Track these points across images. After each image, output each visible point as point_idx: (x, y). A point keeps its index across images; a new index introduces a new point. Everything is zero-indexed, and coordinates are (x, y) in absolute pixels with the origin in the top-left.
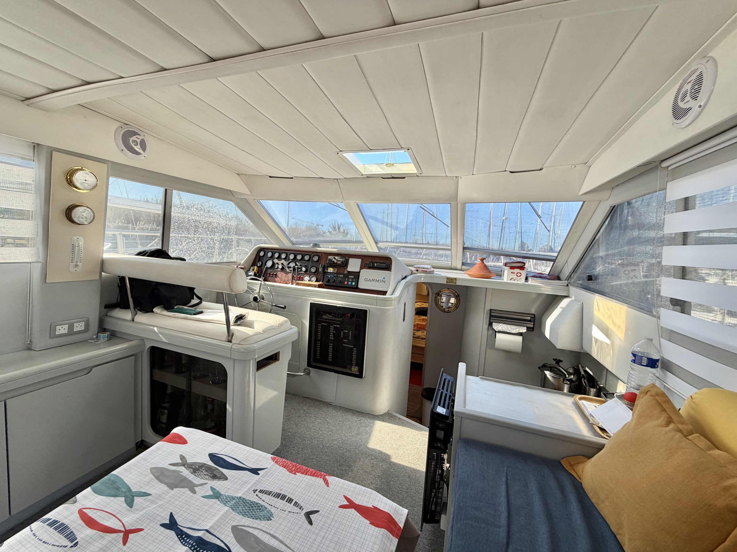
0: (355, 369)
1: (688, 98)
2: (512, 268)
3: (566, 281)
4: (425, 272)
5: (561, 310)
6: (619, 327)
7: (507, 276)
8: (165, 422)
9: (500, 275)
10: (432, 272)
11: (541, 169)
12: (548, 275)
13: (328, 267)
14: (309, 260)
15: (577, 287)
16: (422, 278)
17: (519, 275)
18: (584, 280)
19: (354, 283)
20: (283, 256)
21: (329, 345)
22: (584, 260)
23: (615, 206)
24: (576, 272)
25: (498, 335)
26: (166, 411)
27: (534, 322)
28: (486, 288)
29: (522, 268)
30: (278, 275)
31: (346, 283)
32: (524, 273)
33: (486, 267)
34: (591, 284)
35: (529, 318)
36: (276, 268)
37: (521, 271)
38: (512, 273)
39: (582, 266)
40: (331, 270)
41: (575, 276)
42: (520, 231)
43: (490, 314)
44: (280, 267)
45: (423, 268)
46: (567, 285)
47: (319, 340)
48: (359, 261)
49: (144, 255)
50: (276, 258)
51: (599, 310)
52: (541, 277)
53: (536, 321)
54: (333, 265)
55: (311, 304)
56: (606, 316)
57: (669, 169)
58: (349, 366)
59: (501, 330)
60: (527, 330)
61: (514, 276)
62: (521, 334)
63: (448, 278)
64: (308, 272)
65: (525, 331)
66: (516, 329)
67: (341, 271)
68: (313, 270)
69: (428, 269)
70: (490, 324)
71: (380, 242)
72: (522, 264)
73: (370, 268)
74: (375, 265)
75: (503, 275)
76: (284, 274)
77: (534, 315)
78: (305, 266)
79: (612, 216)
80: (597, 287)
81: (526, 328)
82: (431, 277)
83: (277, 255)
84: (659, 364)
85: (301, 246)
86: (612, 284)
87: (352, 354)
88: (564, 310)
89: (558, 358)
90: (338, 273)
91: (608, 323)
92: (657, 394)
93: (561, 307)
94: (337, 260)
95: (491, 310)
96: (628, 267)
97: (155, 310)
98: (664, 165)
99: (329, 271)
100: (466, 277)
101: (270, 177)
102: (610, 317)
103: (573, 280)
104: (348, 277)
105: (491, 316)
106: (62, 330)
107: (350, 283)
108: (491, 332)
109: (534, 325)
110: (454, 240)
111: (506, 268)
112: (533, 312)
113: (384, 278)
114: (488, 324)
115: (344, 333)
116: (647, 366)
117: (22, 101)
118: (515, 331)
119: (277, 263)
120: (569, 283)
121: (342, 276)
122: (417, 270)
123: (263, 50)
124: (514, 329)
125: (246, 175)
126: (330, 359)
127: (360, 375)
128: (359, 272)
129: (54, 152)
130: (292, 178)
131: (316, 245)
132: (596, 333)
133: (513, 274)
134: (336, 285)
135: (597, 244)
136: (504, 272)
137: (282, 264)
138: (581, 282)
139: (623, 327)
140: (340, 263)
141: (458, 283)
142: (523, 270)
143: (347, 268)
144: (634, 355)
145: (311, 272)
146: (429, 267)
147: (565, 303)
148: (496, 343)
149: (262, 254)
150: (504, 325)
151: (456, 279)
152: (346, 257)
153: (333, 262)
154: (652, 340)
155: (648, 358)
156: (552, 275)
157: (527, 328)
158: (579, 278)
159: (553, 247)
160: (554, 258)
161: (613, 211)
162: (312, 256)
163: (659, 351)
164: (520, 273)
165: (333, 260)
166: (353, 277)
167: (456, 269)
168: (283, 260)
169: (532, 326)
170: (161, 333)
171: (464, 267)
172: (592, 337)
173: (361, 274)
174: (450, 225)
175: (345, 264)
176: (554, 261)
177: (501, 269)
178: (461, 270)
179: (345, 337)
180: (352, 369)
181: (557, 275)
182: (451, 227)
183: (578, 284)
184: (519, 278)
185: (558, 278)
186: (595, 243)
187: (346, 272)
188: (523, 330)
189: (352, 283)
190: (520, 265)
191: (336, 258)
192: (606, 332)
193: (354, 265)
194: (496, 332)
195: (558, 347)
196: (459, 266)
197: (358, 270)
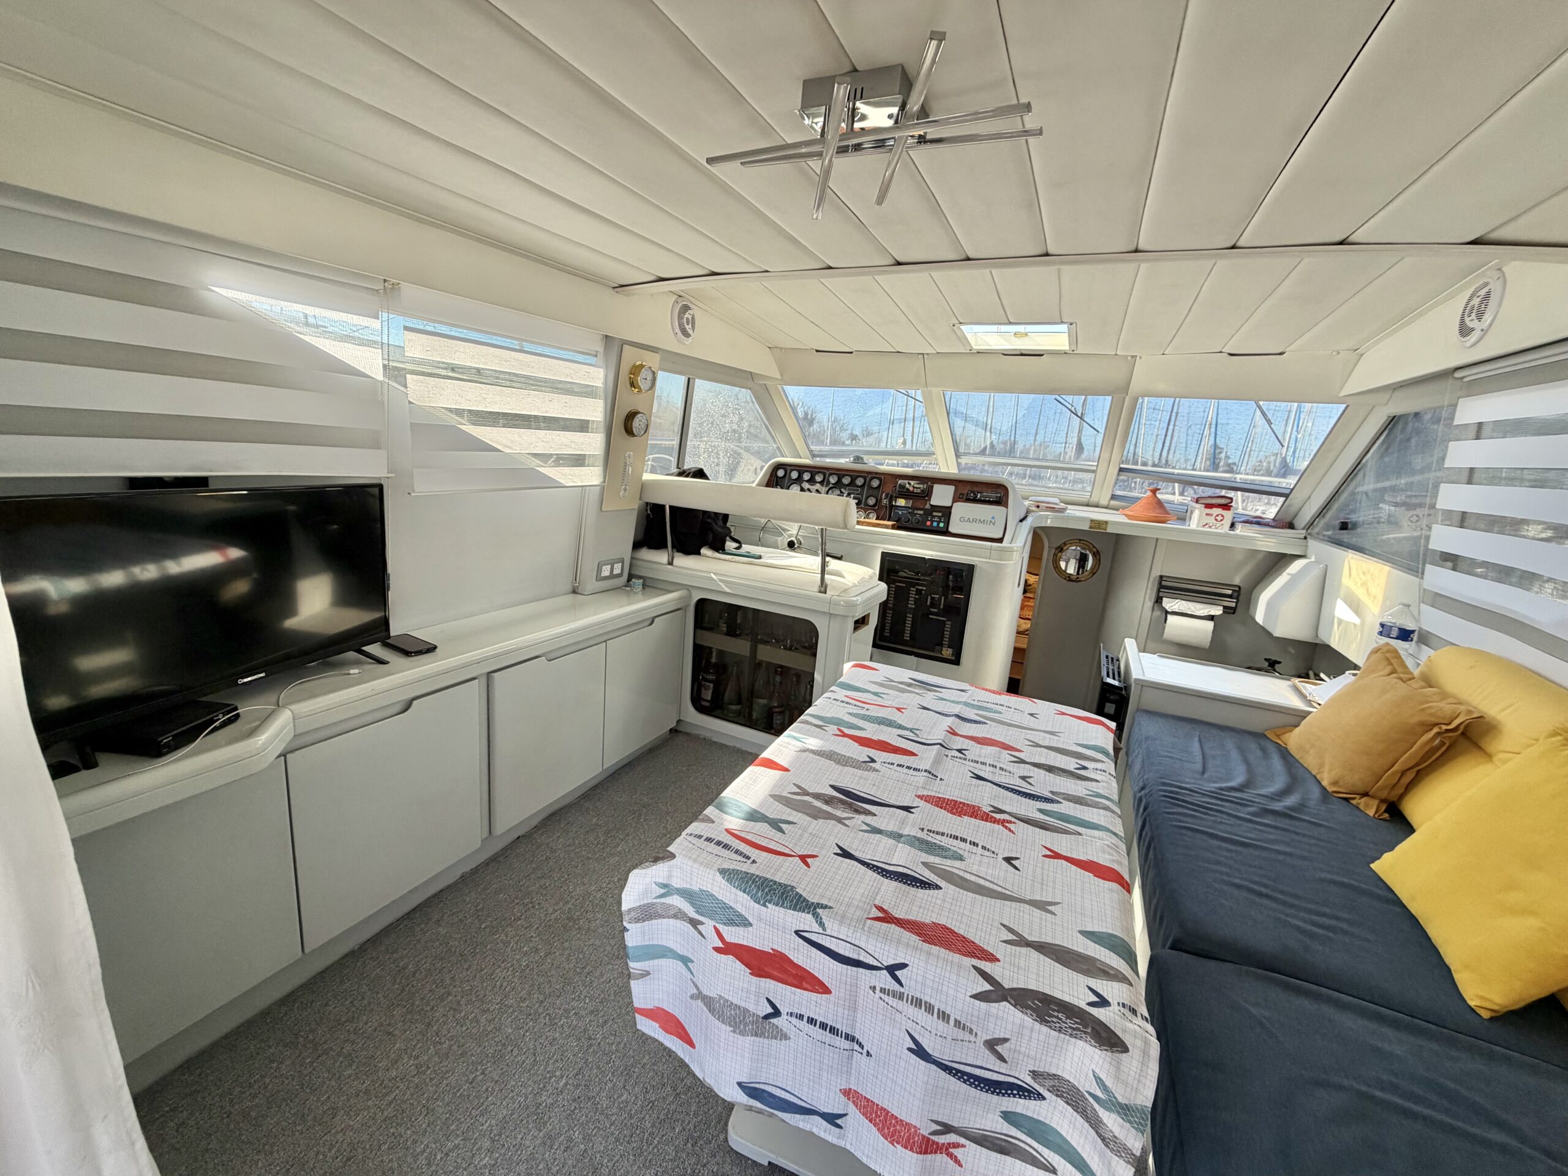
0: (947, 652)
1: (1473, 316)
2: (1209, 506)
3: (1304, 531)
4: (1052, 509)
5: (1289, 577)
6: (1375, 597)
7: (1198, 518)
8: (709, 699)
9: (1183, 519)
10: (1062, 510)
11: (1281, 354)
12: (1273, 520)
13: (896, 497)
14: (863, 486)
15: (1323, 540)
16: (1049, 520)
17: (1219, 518)
18: (1334, 529)
19: (942, 525)
20: (819, 478)
21: (906, 617)
22: (1339, 497)
23: (1394, 417)
24: (1324, 516)
25: (1169, 617)
26: (711, 685)
27: (1237, 599)
28: (1157, 539)
29: (1226, 507)
31: (928, 523)
32: (1228, 515)
33: (1160, 503)
34: (1345, 536)
35: (1230, 592)
37: (1224, 513)
38: (1207, 514)
39: (1335, 506)
40: (901, 502)
41: (1322, 522)
42: (1214, 422)
43: (1160, 583)
45: (1048, 503)
46: (1305, 538)
47: (890, 609)
48: (951, 489)
49: (687, 476)
50: (807, 481)
51: (1350, 575)
52: (1258, 523)
53: (1240, 597)
54: (906, 494)
55: (883, 553)
56: (1359, 583)
57: (1465, 380)
58: (938, 648)
59: (1177, 610)
60: (1224, 612)
61: (1211, 520)
62: (1211, 618)
63: (1092, 521)
64: (862, 506)
65: (1221, 612)
66: (1203, 609)
67: (919, 504)
68: (871, 501)
69: (1056, 504)
70: (1158, 600)
71: (965, 454)
72: (1228, 501)
73: (968, 500)
74: (979, 496)
75: (1190, 518)
77: (1239, 587)
79: (1391, 430)
80: (1354, 541)
81: (1221, 608)
82: (1063, 518)
83: (807, 476)
84: (1415, 637)
85: (828, 460)
86: (1385, 537)
87: (944, 631)
88: (1294, 578)
89: (1274, 658)
90: (914, 508)
91: (1360, 593)
92: (1388, 651)
93: (1289, 574)
94: (914, 487)
95: (1161, 577)
96: (1418, 510)
97: (704, 551)
98: (1458, 375)
99: (898, 504)
100: (1122, 519)
101: (817, 351)
102: (1364, 584)
103: (1316, 530)
104: (931, 515)
105: (1161, 587)
106: (606, 571)
107: (935, 524)
108: (1157, 613)
109: (1237, 603)
110: (1105, 455)
111: (1197, 506)
112: (1237, 581)
113: (993, 518)
114: (1153, 600)
115: (933, 598)
116: (1397, 638)
117: (614, 288)
118: (1202, 612)
120: (1309, 534)
121: (922, 512)
122: (1038, 507)
123: (968, 259)
124: (1200, 609)
125: (781, 349)
126: (907, 637)
127: (956, 661)
128: (951, 507)
129: (625, 346)
130: (851, 353)
131: (858, 459)
132: (1341, 611)
133: (1209, 517)
134: (911, 526)
135: (1362, 471)
136: (1192, 512)
138: (1329, 533)
139: (1380, 598)
140: (919, 491)
141: (1110, 530)
142: (1229, 509)
143: (930, 499)
144: (1382, 625)
145: (866, 504)
146: (1056, 500)
147: (1296, 566)
148: (1166, 631)
149: (781, 473)
150: (1183, 602)
151: (1106, 522)
152: (928, 482)
153: (908, 489)
154: (1409, 606)
155: (1399, 629)
156: (1280, 520)
157: (1225, 607)
158: (1327, 527)
159: (1289, 459)
160: (1288, 491)
161: (1393, 422)
162: (868, 479)
163: (1417, 620)
164: (1222, 516)
165: (907, 486)
166: (940, 514)
167: (1097, 506)
168: (818, 485)
169: (1234, 605)
170: (722, 581)
171: (1113, 503)
172: (1334, 617)
173: (953, 510)
174: (1102, 431)
175: (927, 494)
176: (1286, 496)
177: (1185, 508)
178: (1106, 508)
179: (933, 605)
180: (944, 652)
181: (1288, 519)
182: (1105, 434)
183: (1324, 536)
184: (1219, 524)
185: (1291, 526)
186: (1359, 470)
187: (928, 506)
188: (1217, 611)
189: (938, 524)
190: (1223, 501)
191: (912, 483)
192: (1356, 606)
193: (942, 496)
194: (1167, 612)
195: (1277, 633)
196: (1104, 501)
197: (949, 504)
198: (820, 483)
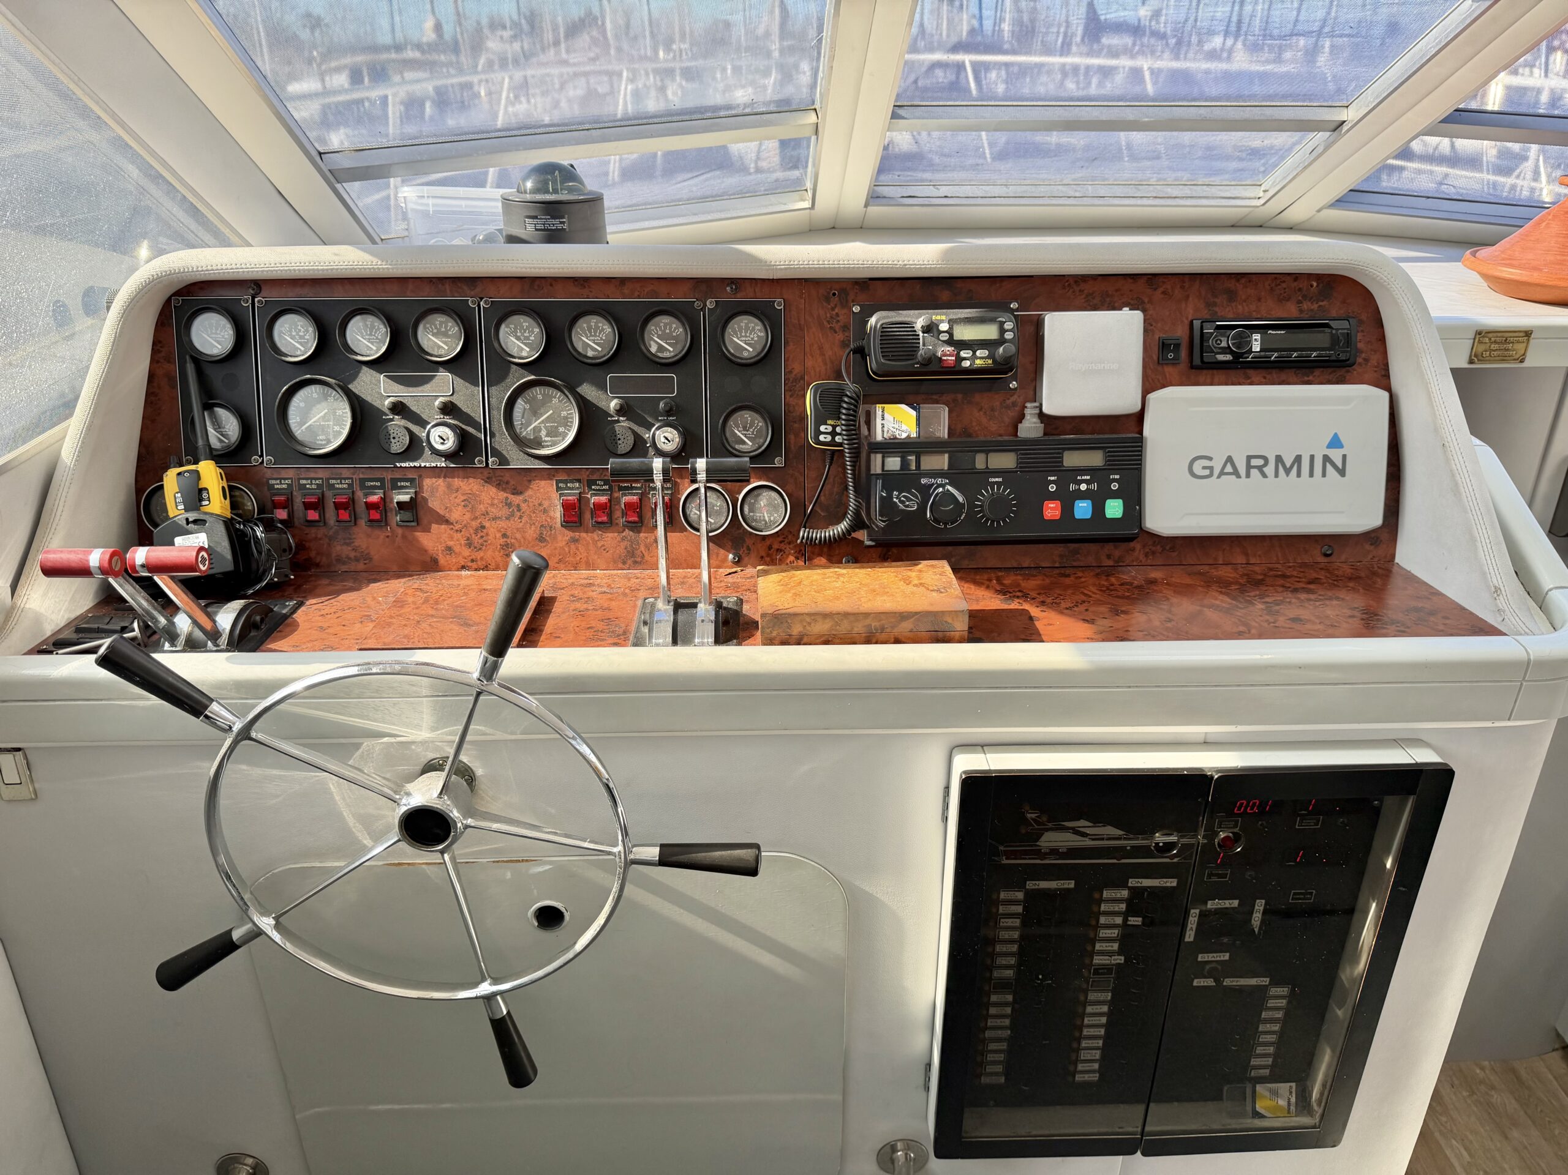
14: (685, 361)
19: (1114, 509)
20: (438, 339)
30: (434, 504)
31: (1052, 510)
36: (397, 447)
44: (443, 438)
48: (1124, 328)
50: (376, 364)
54: (915, 378)
68: (750, 435)
74: (1256, 347)
76: (490, 495)
78: (675, 415)
83: (367, 337)
90: (959, 442)
99: (882, 430)
104: (1056, 467)
107: (1083, 509)
119: (399, 408)
121: (1006, 461)
128: (1140, 417)
137: (449, 409)
143: (1037, 392)
145: (728, 452)
149: (210, 334)
153: (919, 354)
166: (1095, 459)
168: (445, 377)
173: (1149, 429)
175: (1021, 364)
187: (1033, 428)
189: (1099, 509)
197: (1126, 402)
198: (449, 365)
